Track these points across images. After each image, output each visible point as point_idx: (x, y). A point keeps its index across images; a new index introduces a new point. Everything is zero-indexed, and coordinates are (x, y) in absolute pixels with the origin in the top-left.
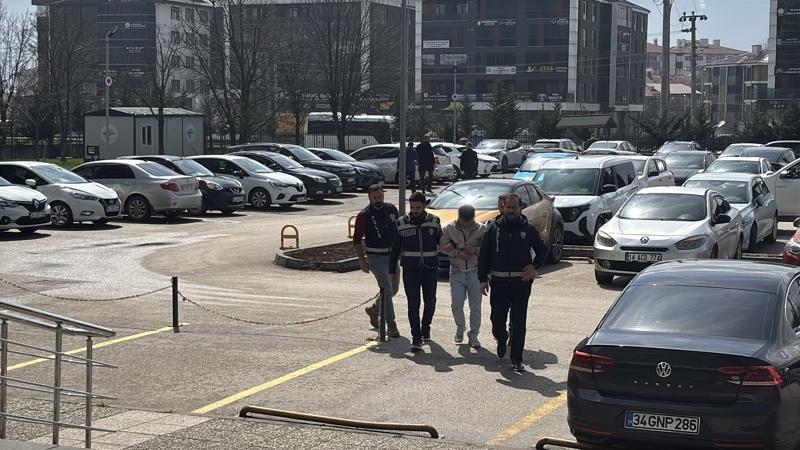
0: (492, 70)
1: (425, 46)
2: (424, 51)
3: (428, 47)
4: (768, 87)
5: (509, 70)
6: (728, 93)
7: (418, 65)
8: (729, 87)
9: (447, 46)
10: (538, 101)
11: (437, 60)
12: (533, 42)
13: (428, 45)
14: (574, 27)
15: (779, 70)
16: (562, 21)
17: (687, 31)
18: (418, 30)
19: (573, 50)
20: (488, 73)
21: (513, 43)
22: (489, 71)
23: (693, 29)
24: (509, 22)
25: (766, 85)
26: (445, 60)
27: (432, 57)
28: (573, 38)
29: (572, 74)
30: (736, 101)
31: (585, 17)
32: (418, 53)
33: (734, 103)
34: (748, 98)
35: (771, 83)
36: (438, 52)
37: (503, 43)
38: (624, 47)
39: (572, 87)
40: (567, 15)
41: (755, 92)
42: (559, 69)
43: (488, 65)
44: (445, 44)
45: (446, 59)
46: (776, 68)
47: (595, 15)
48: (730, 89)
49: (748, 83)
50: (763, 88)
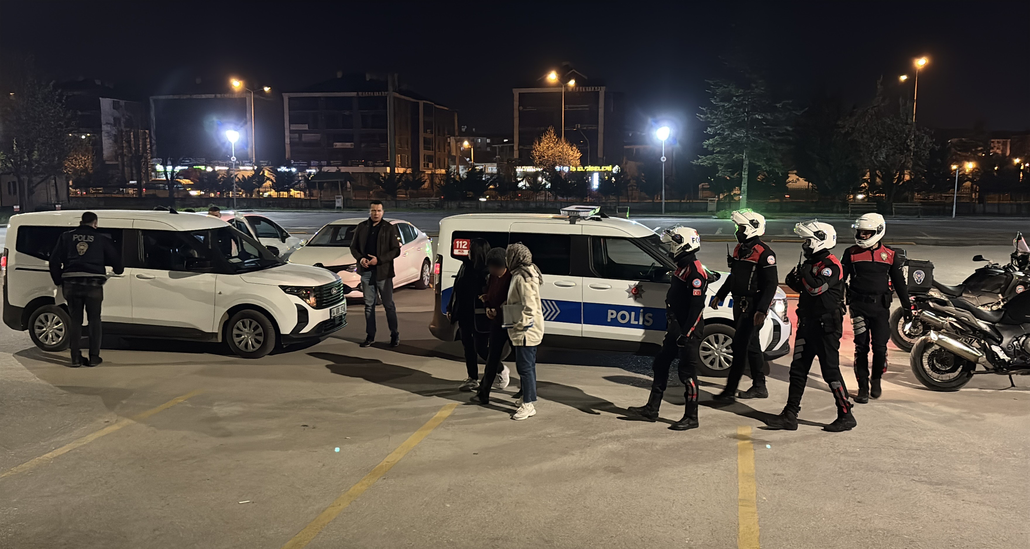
0: (338, 145)
1: (292, 128)
2: (291, 132)
3: (294, 129)
5: (348, 145)
7: (287, 141)
9: (307, 129)
11: (300, 137)
12: (364, 126)
13: (294, 127)
18: (287, 118)
20: (334, 147)
21: (352, 127)
22: (336, 146)
27: (297, 135)
32: (287, 133)
36: (300, 132)
37: (344, 127)
38: (429, 130)
42: (383, 145)
43: (336, 142)
44: (306, 127)
45: (306, 137)
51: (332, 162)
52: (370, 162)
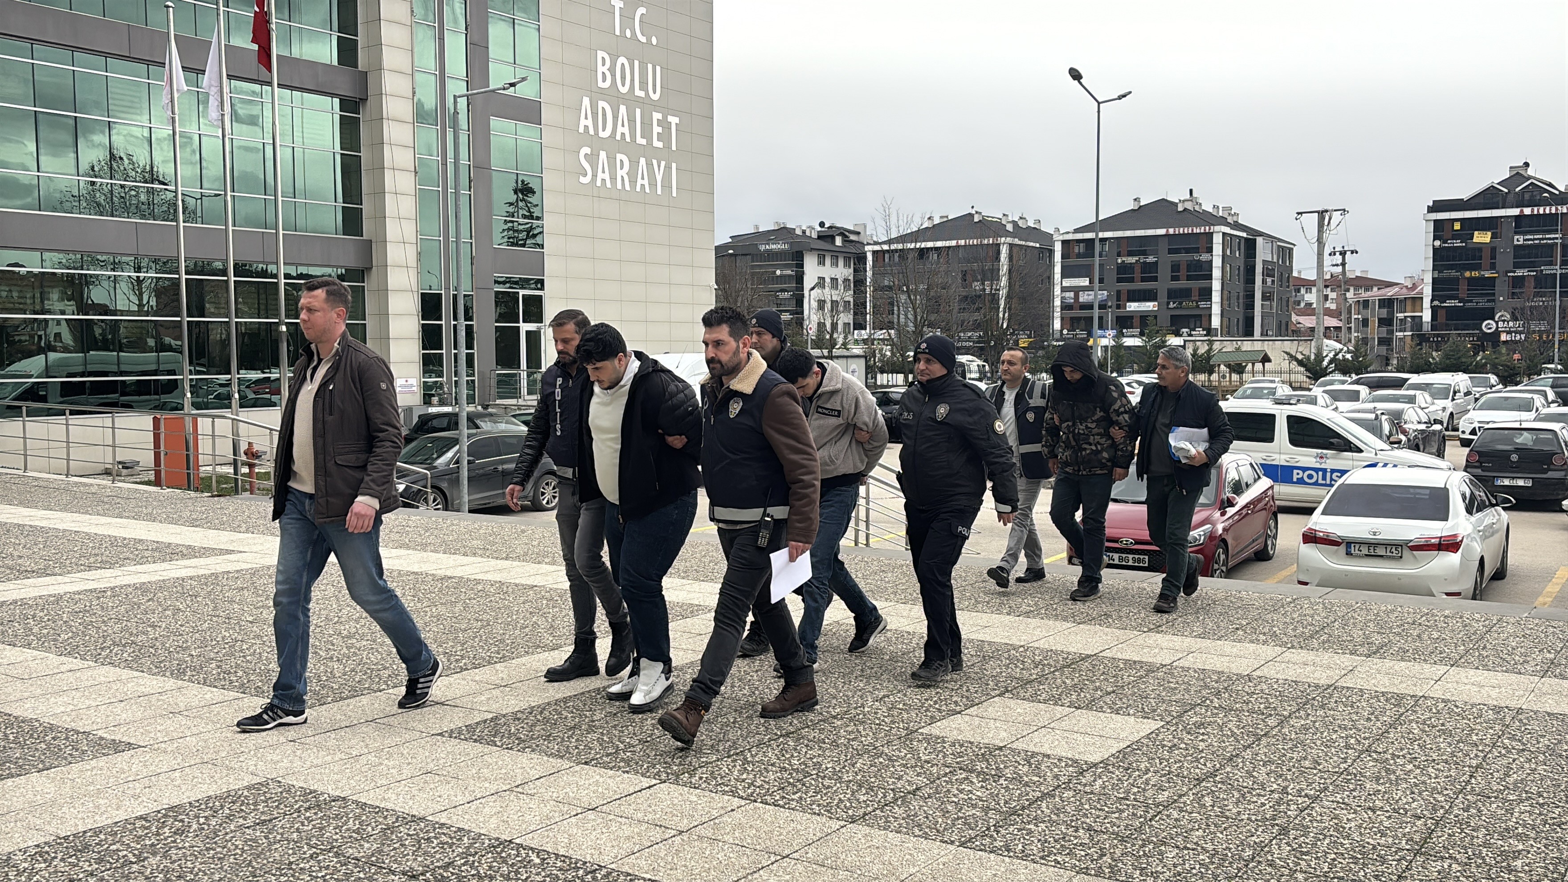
0: (1133, 306)
1: (1064, 284)
2: (1064, 289)
3: (1068, 285)
4: (1424, 320)
5: (1150, 306)
6: (1379, 326)
7: (1057, 302)
8: (1379, 319)
9: (1087, 284)
10: (1181, 336)
11: (1077, 297)
12: (1174, 278)
13: (1067, 283)
14: (1217, 262)
15: (1436, 303)
16: (1204, 257)
17: (1337, 265)
18: (1058, 269)
19: (1216, 285)
20: (1128, 309)
21: (1155, 279)
22: (1130, 307)
23: (1343, 264)
24: (1151, 259)
25: (1421, 317)
26: (1084, 298)
27: (1072, 294)
28: (1217, 273)
29: (1216, 309)
30: (1387, 334)
31: (1228, 253)
32: (1057, 291)
33: (1385, 335)
34: (1400, 331)
35: (1427, 316)
36: (1077, 290)
37: (1143, 280)
38: (1269, 280)
39: (1216, 322)
40: (1210, 250)
41: (1408, 325)
42: (1202, 304)
43: (1129, 300)
44: (1085, 282)
45: (1086, 297)
46: (1432, 301)
47: (1239, 249)
48: (1382, 322)
49: (1401, 315)
50: (1417, 322)
51: (1124, 331)
52: (1185, 330)
